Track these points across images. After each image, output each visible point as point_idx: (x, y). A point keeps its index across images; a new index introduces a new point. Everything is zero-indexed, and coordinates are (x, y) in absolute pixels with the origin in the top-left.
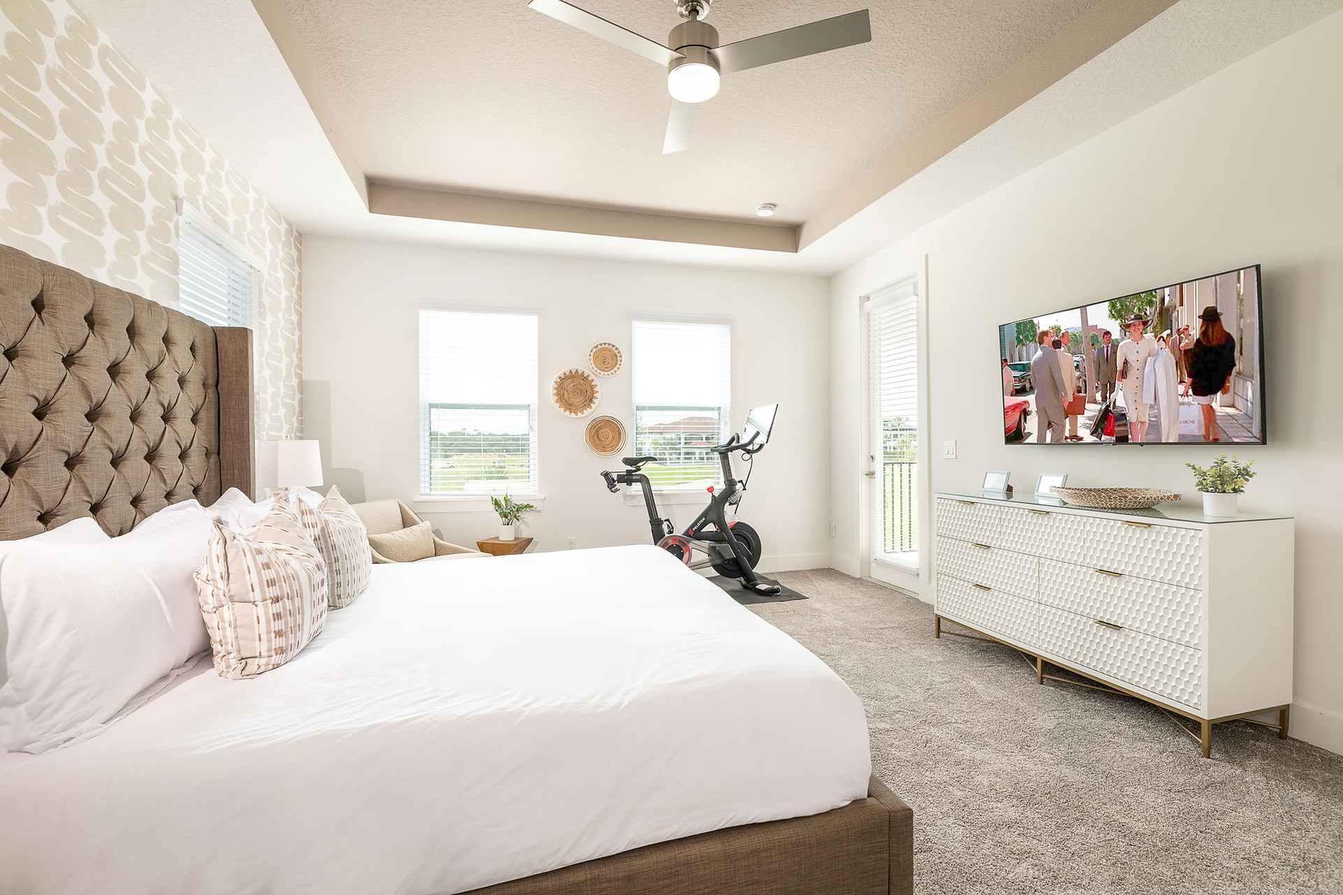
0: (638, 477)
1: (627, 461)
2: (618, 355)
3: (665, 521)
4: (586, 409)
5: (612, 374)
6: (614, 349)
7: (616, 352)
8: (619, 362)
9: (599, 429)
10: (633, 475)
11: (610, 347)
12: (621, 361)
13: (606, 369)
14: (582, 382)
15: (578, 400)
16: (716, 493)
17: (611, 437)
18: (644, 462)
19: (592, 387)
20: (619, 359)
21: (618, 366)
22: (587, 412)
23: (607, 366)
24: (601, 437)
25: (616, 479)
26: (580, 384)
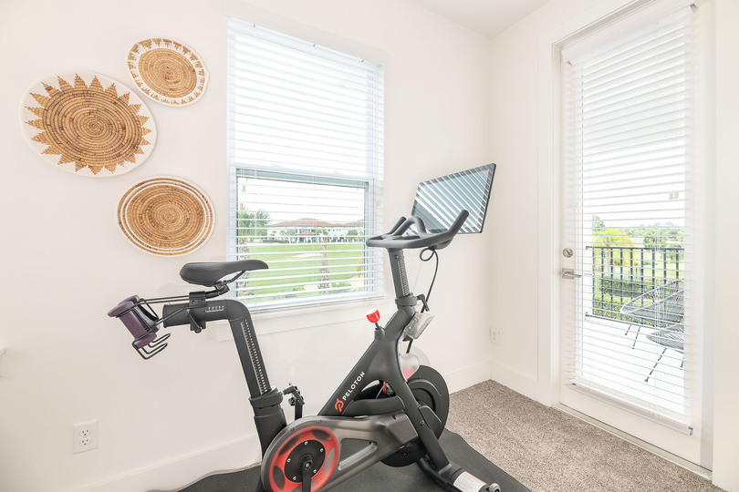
0: (220, 309)
1: (190, 274)
2: (197, 70)
3: (286, 392)
4: (121, 163)
5: (183, 102)
6: (187, 56)
7: (193, 63)
8: (198, 84)
9: (155, 203)
10: (206, 305)
11: (180, 51)
12: (203, 81)
13: (171, 92)
14: (111, 107)
15: (104, 143)
16: (383, 323)
17: (181, 219)
18: (234, 275)
19: (137, 122)
20: (199, 77)
21: (196, 90)
22: (124, 168)
23: (174, 86)
24: (158, 218)
25: (160, 316)
26: (106, 110)
